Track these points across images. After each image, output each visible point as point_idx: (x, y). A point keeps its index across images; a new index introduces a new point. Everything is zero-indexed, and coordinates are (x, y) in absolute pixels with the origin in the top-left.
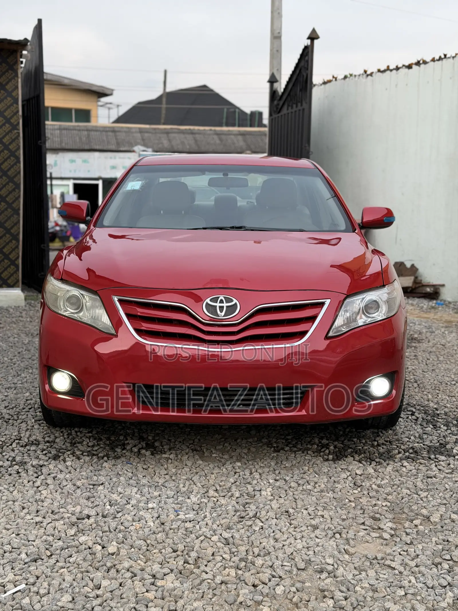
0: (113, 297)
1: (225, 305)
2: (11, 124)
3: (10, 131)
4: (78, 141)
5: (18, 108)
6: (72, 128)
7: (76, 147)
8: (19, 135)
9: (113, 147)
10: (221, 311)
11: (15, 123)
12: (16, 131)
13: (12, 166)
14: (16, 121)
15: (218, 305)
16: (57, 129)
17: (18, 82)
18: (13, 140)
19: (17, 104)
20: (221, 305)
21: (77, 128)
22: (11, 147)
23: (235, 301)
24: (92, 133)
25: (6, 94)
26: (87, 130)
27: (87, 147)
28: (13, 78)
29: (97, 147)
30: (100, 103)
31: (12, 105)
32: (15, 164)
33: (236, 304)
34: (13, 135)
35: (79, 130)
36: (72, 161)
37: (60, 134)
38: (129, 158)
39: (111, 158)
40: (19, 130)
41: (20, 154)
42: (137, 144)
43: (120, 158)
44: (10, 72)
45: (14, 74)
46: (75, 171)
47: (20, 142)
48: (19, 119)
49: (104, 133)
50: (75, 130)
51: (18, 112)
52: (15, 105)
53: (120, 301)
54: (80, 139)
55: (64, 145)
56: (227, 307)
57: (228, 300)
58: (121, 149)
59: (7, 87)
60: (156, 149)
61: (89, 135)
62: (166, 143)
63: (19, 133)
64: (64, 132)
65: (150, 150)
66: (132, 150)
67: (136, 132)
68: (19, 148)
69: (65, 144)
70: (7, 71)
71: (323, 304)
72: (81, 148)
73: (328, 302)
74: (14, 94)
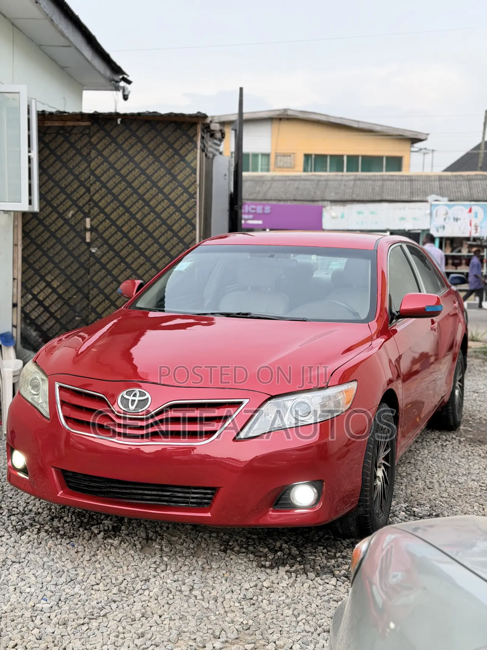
0: (56, 382)
1: (137, 398)
2: (189, 193)
3: (188, 200)
4: (370, 191)
5: (195, 178)
6: (367, 178)
7: (367, 199)
8: (196, 204)
9: (406, 198)
10: (132, 405)
11: (193, 193)
12: (193, 200)
13: (188, 234)
14: (193, 190)
15: (131, 398)
16: (352, 180)
17: (196, 153)
18: (190, 209)
19: (195, 174)
20: (134, 398)
21: (372, 178)
22: (188, 215)
23: (148, 395)
24: (388, 183)
25: (185, 165)
26: (383, 180)
27: (378, 198)
28: (193, 149)
29: (389, 198)
30: (413, 149)
31: (190, 175)
32: (191, 231)
33: (148, 398)
34: (189, 204)
35: (375, 180)
36: (360, 213)
37: (353, 185)
38: (420, 209)
39: (400, 209)
40: (196, 199)
41: (196, 222)
42: (432, 193)
43: (410, 208)
44: (190, 143)
45: (193, 146)
46: (362, 223)
47: (196, 211)
48: (196, 188)
49: (400, 182)
50: (370, 180)
51: (195, 181)
52: (193, 175)
53: (61, 388)
54: (373, 189)
55: (355, 197)
56: (139, 401)
57: (142, 394)
58: (414, 199)
59: (187, 158)
60: (452, 198)
61: (383, 185)
62: (465, 191)
63: (196, 202)
64: (358, 183)
65: (446, 199)
66: (425, 199)
67: (435, 181)
68: (195, 216)
69: (357, 195)
70: (187, 143)
71: (240, 403)
72: (372, 199)
73: (246, 401)
74: (192, 165)
